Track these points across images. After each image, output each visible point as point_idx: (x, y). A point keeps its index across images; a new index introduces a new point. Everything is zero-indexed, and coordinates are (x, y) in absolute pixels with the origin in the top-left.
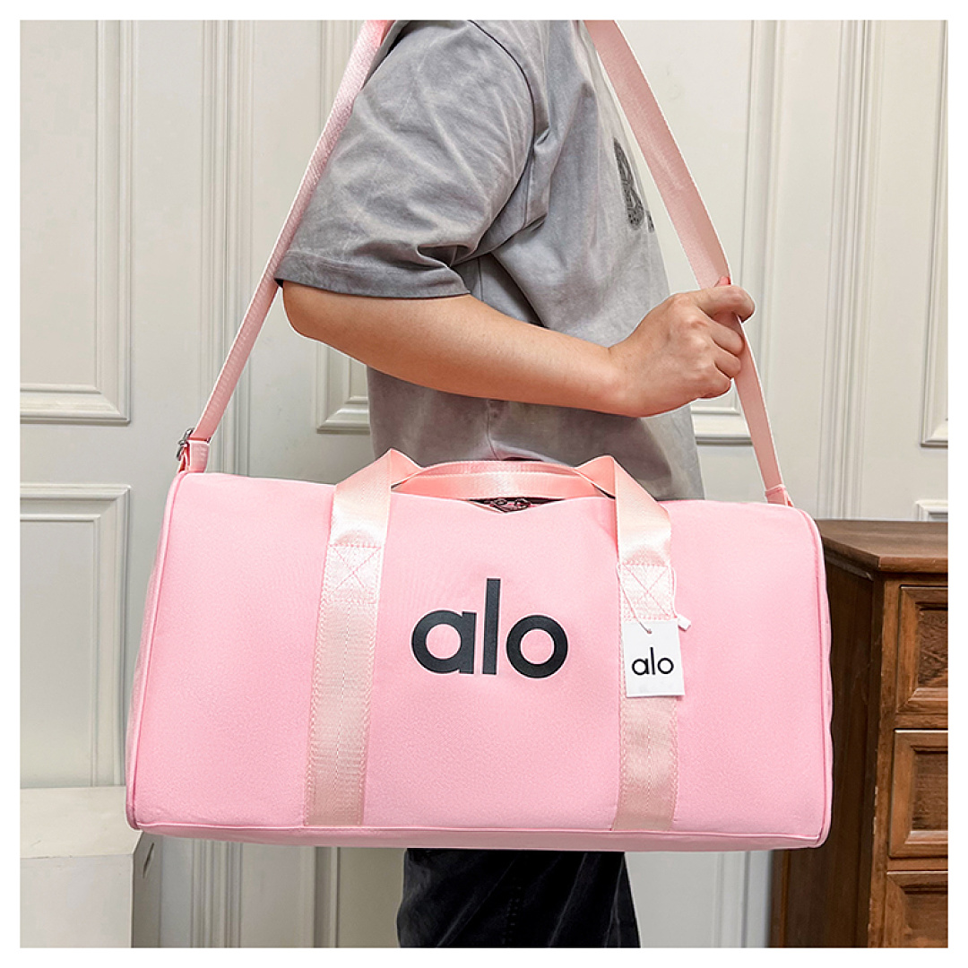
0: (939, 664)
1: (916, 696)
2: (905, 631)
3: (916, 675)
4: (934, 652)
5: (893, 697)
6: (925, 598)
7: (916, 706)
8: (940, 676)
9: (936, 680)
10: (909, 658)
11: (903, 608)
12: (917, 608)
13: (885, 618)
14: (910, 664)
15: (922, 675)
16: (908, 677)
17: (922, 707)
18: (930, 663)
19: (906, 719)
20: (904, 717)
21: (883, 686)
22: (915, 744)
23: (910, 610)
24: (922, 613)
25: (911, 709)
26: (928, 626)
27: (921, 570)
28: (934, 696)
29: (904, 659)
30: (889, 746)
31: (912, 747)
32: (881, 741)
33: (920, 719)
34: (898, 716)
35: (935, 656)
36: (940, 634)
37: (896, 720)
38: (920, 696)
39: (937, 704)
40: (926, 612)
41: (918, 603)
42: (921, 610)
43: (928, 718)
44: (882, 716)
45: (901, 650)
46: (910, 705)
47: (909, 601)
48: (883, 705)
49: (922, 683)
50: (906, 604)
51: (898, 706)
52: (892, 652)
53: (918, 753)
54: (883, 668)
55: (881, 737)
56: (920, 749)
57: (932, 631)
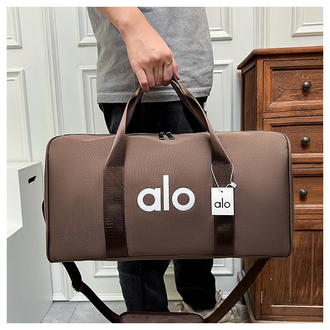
0: (281, 92)
1: (271, 106)
2: (266, 78)
3: (271, 97)
4: (279, 87)
5: (262, 106)
6: (274, 65)
7: (271, 109)
8: (282, 97)
9: (280, 99)
10: (268, 89)
11: (265, 69)
12: (270, 70)
13: (258, 74)
14: (268, 92)
15: (274, 97)
16: (268, 97)
17: (274, 109)
18: (277, 92)
19: (267, 115)
20: (267, 114)
21: (258, 102)
22: (271, 123)
23: (268, 70)
24: (273, 72)
25: (270, 110)
26: (276, 77)
27: (270, 53)
28: (279, 105)
29: (266, 90)
30: (261, 125)
31: (270, 124)
32: (258, 123)
33: (274, 115)
34: (264, 114)
35: (279, 88)
36: (281, 80)
37: (264, 115)
38: (273, 105)
39: (280, 108)
40: (275, 71)
41: (270, 68)
42: (273, 70)
43: (276, 114)
44: (258, 114)
45: (265, 86)
46: (269, 109)
47: (267, 66)
48: (258, 110)
49: (275, 101)
50: (266, 68)
51: (264, 109)
52: (261, 88)
53: (273, 126)
54: (258, 95)
55: (258, 121)
56: (274, 125)
57: (277, 79)
